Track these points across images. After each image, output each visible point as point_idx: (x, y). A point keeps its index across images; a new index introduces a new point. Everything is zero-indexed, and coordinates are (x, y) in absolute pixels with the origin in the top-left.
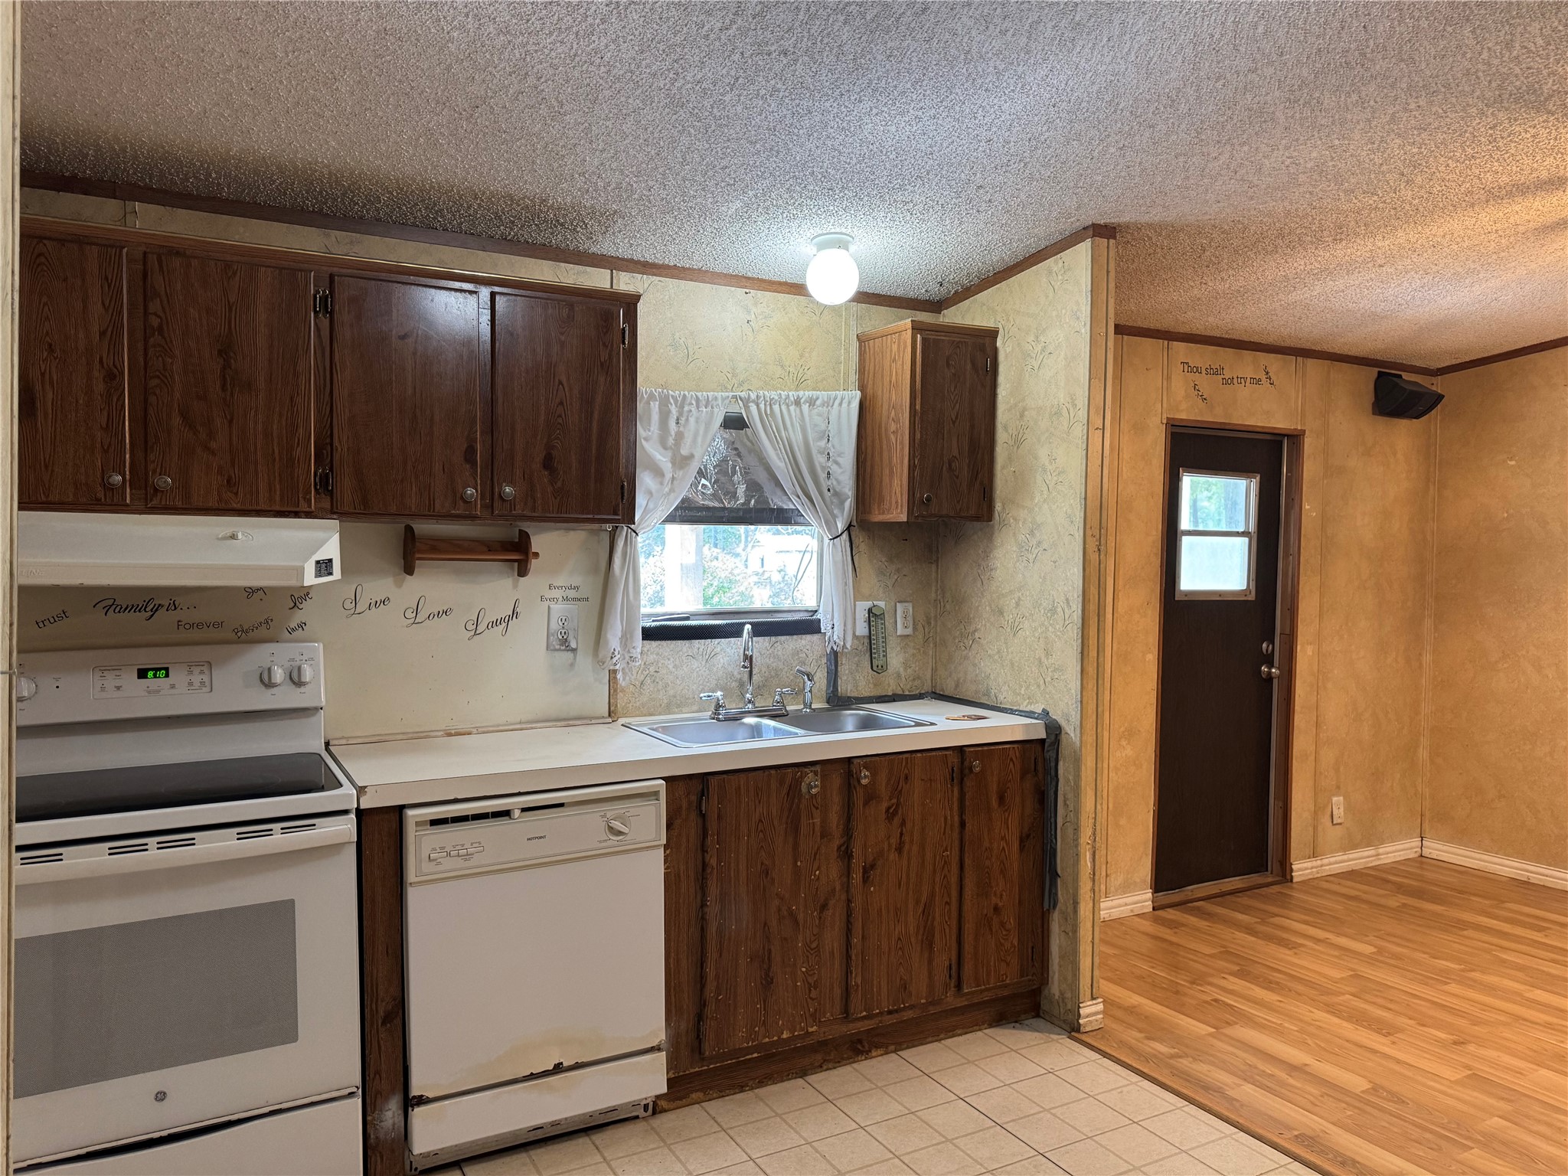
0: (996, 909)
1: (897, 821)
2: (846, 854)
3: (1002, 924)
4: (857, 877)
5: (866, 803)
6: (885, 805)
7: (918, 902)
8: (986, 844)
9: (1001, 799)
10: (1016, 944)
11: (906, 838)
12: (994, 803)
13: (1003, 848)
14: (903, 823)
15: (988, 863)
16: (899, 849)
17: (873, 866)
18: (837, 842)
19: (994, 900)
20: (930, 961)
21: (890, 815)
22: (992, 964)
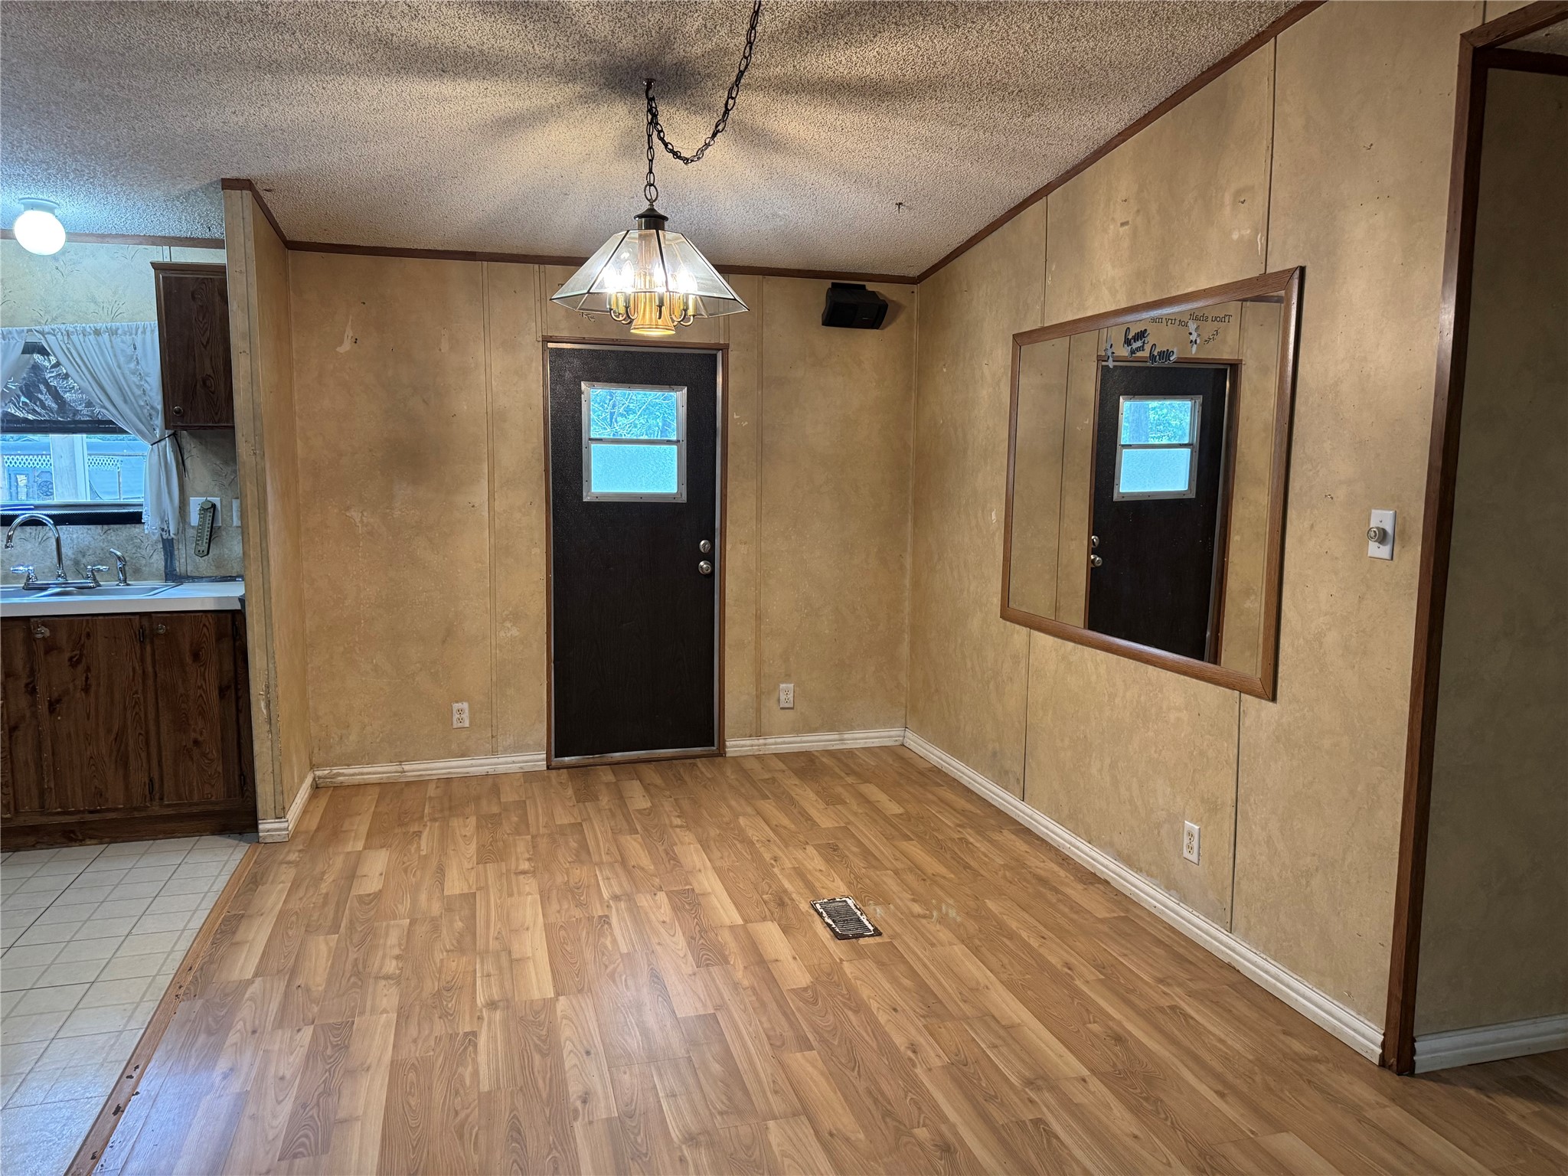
0: (196, 742)
1: (81, 668)
2: (31, 690)
3: (204, 755)
4: (43, 708)
5: (47, 653)
6: (67, 655)
7: (109, 731)
8: (181, 690)
9: (196, 656)
10: (221, 771)
11: (93, 682)
12: (188, 659)
13: (201, 695)
14: (88, 669)
15: (184, 706)
16: (86, 689)
17: (58, 701)
18: (24, 681)
19: (193, 735)
20: (126, 777)
21: (74, 663)
22: (195, 784)
